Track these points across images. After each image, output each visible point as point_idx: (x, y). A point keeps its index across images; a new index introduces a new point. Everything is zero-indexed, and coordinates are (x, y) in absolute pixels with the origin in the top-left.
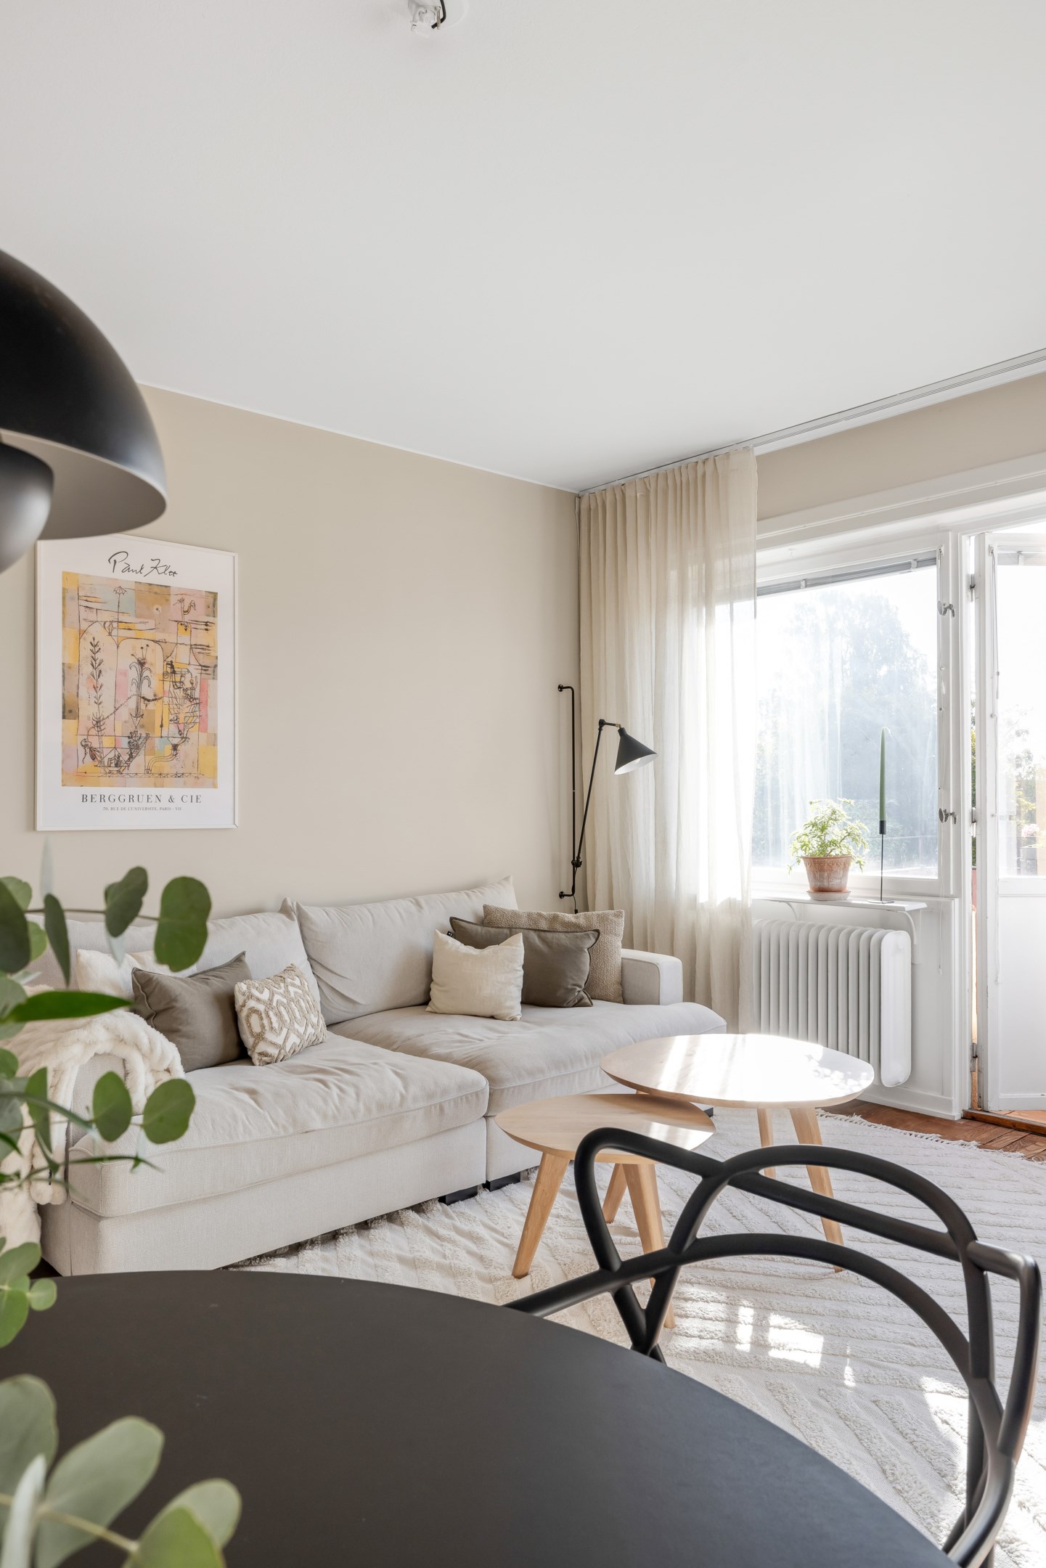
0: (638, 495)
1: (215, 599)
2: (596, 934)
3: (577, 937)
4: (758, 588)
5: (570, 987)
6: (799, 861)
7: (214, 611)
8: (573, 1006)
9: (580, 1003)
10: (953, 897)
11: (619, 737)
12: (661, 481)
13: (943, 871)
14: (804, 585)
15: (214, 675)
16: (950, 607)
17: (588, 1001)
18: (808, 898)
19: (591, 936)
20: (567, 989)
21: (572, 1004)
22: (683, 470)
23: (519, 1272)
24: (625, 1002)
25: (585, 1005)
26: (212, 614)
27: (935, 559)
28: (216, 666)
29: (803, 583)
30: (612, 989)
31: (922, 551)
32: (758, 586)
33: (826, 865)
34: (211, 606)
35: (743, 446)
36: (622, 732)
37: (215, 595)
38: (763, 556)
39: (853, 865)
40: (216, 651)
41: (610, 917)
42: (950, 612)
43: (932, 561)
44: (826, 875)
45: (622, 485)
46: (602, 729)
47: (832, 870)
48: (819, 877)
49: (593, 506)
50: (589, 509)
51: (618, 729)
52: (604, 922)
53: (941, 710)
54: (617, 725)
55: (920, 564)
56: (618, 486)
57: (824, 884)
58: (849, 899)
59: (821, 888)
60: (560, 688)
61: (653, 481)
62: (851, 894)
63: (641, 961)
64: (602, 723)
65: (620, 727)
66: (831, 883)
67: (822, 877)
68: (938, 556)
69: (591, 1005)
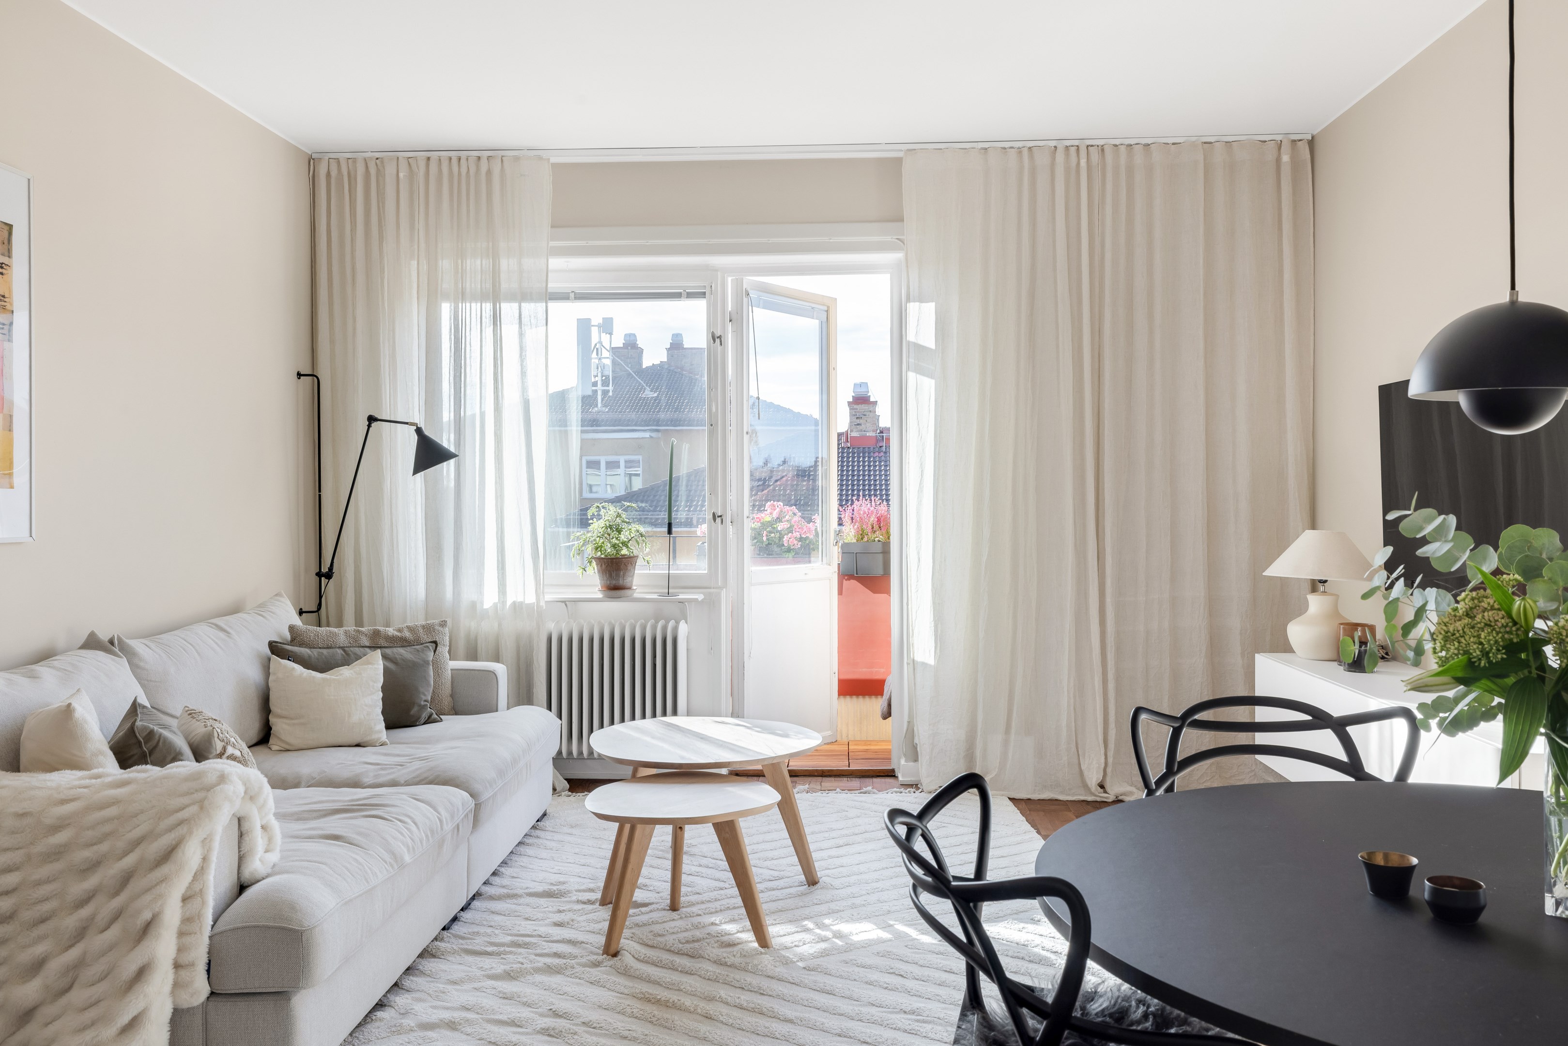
0: (401, 175)
1: (10, 234)
2: (434, 645)
3: (418, 651)
4: (549, 293)
5: (423, 703)
6: (590, 562)
7: (9, 249)
8: (424, 724)
9: (430, 720)
10: (721, 588)
11: (416, 437)
12: (445, 164)
13: (712, 564)
14: (573, 296)
15: (9, 335)
16: (720, 337)
17: (435, 716)
18: (600, 595)
19: (431, 648)
20: (420, 705)
21: (423, 721)
22: (463, 161)
23: (612, 950)
24: (456, 714)
25: (435, 721)
26: (6, 253)
27: (704, 293)
28: (11, 324)
29: (572, 295)
30: (446, 703)
31: (693, 285)
32: (549, 291)
33: (623, 564)
34: (6, 242)
35: (536, 154)
36: (419, 431)
37: (10, 227)
38: (556, 263)
39: (640, 562)
40: (11, 304)
41: (436, 627)
42: (718, 341)
43: (703, 295)
44: (622, 573)
45: (377, 159)
46: (374, 425)
47: (627, 569)
48: (611, 575)
49: (334, 173)
50: (328, 175)
51: (415, 428)
52: (430, 633)
53: (712, 425)
54: (412, 424)
55: (690, 295)
56: (371, 158)
57: (614, 582)
58: (636, 595)
59: (612, 586)
60: (299, 375)
61: (422, 164)
62: (637, 591)
63: (475, 670)
64: (371, 419)
65: (417, 426)
66: (625, 581)
67: (618, 576)
68: (708, 291)
69: (441, 720)
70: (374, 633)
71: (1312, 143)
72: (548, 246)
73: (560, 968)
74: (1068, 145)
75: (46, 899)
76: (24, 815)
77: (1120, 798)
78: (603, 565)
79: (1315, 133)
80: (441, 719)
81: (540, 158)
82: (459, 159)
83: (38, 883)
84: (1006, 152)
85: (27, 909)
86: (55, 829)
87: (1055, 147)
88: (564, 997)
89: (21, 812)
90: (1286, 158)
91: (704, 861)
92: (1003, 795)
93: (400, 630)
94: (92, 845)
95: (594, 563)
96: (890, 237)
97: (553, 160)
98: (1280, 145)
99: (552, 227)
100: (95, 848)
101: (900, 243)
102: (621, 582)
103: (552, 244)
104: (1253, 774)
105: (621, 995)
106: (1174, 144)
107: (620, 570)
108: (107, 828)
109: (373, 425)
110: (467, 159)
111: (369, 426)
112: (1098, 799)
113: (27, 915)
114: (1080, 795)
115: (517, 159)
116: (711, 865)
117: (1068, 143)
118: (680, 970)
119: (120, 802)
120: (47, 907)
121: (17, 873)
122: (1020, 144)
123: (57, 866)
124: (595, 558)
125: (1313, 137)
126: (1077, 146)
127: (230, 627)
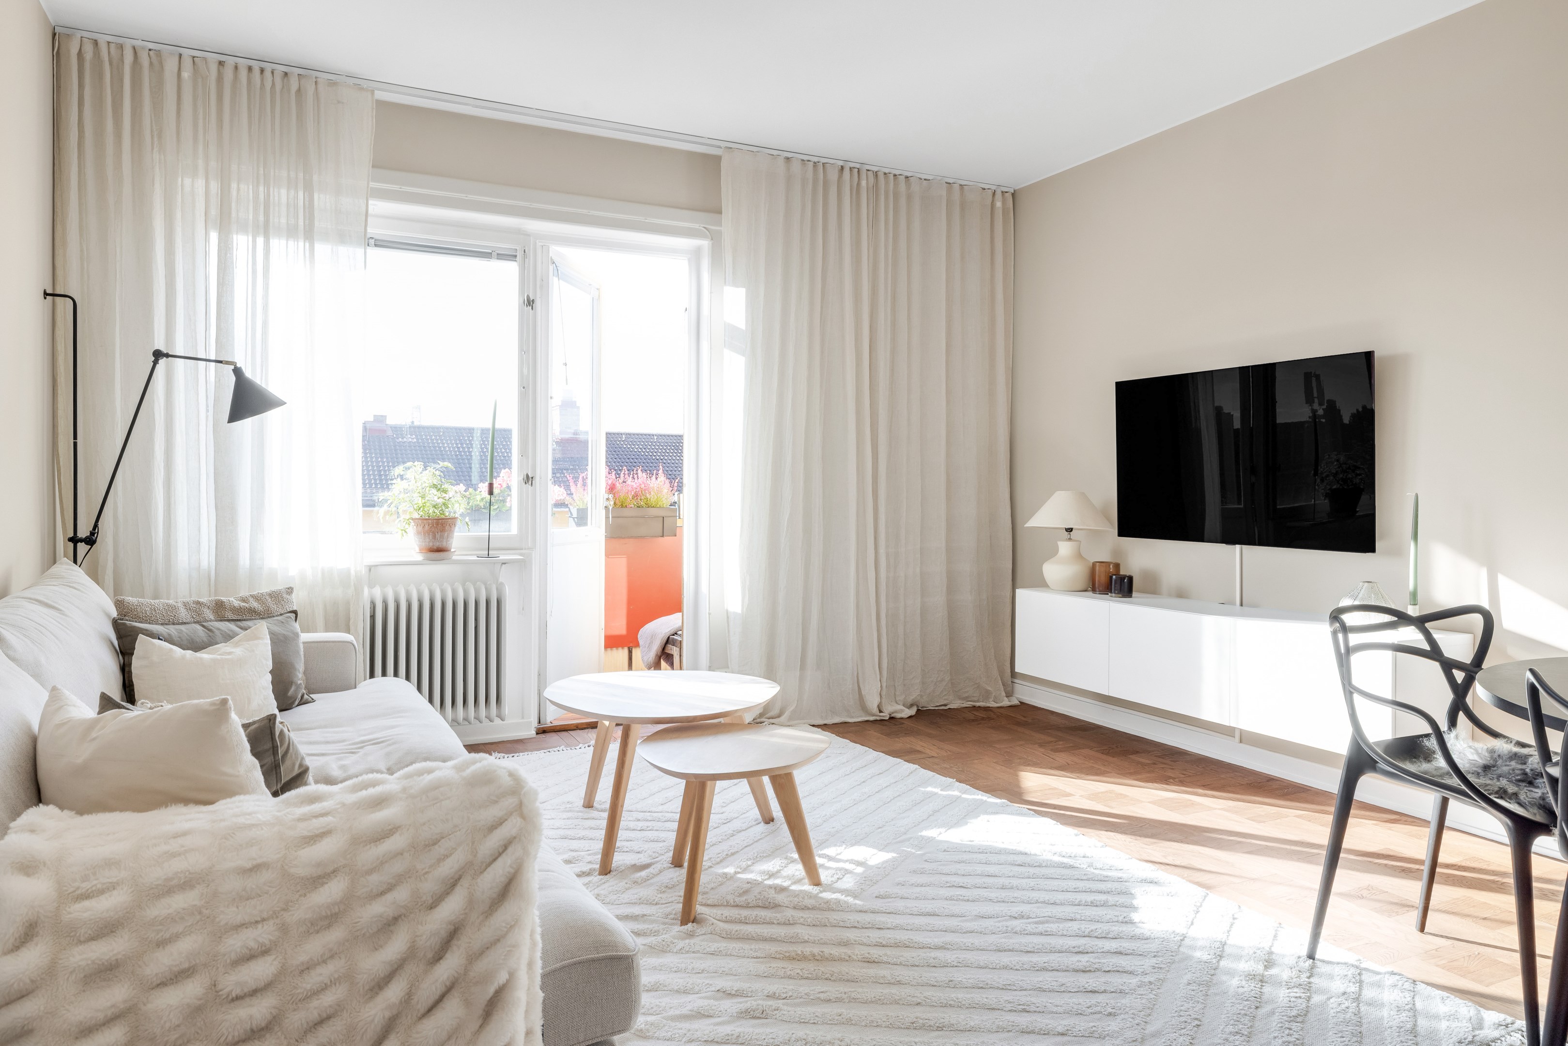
2: (294, 615)
3: (282, 622)
6: (410, 524)
10: (531, 548)
12: (243, 73)
13: (523, 526)
16: (533, 302)
17: (306, 696)
18: (419, 557)
19: (292, 618)
21: (297, 703)
22: (267, 74)
25: (307, 702)
27: (516, 256)
31: (505, 246)
35: (357, 84)
36: (237, 371)
38: (377, 206)
39: (457, 525)
41: (285, 596)
43: (514, 257)
44: (446, 534)
45: (150, 50)
46: (162, 362)
47: (451, 530)
48: (434, 537)
49: (89, 55)
50: (80, 54)
51: (233, 367)
52: (279, 602)
53: (524, 388)
54: (228, 363)
55: (501, 257)
56: (143, 48)
57: (438, 544)
58: (454, 558)
59: (435, 548)
60: (46, 294)
61: (214, 68)
62: (456, 553)
63: (329, 642)
64: (158, 355)
65: (236, 365)
66: (448, 542)
67: (442, 537)
68: (519, 254)
69: (313, 701)
70: (216, 604)
71: (1013, 195)
72: (368, 187)
73: (661, 946)
74: (852, 166)
75: (324, 988)
76: (256, 868)
77: (892, 715)
78: (426, 526)
79: (1016, 188)
80: (313, 699)
81: (360, 88)
82: (262, 71)
83: (307, 968)
84: (805, 164)
85: (295, 1010)
86: (317, 880)
87: (842, 167)
88: (703, 975)
89: (249, 865)
90: (999, 204)
91: (641, 816)
92: (804, 724)
93: (244, 600)
94: (382, 893)
95: (413, 524)
96: (698, 225)
97: (380, 95)
98: (994, 194)
99: (373, 167)
100: (389, 897)
101: (707, 232)
102: (444, 544)
103: (373, 185)
104: (976, 686)
105: (758, 960)
106: (925, 180)
107: (445, 532)
108: (398, 867)
109: (160, 361)
110: (273, 73)
111: (155, 363)
112: (878, 718)
113: (297, 1019)
114: (861, 716)
115: (332, 84)
116: (649, 818)
117: (852, 165)
118: (776, 923)
119: (399, 827)
120: (328, 1000)
121: (269, 959)
122: (816, 159)
123: (335, 935)
124: (413, 519)
125: (1014, 191)
126: (858, 169)
127: (55, 602)
